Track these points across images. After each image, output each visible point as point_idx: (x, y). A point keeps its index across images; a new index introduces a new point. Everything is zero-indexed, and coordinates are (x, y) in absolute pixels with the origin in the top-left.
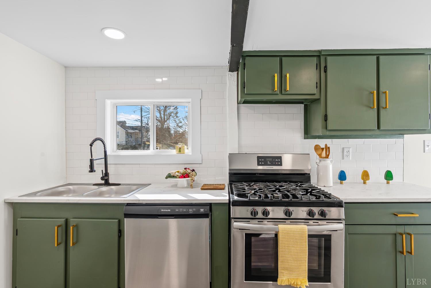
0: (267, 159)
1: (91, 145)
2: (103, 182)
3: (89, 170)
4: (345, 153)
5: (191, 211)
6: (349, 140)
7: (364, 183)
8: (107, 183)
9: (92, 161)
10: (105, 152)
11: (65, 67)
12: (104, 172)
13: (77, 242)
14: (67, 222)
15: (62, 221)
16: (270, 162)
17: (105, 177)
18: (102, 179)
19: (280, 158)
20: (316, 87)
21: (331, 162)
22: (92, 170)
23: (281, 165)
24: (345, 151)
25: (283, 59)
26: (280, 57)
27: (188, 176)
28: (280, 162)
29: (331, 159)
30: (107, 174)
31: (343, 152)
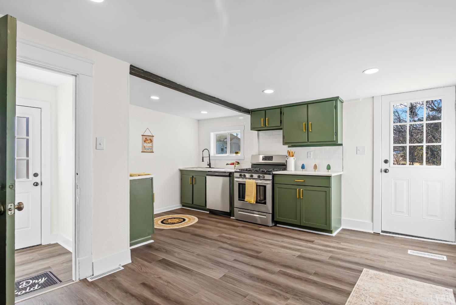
1: (203, 151)
2: (208, 166)
5: (224, 174)
6: (303, 148)
8: (210, 167)
9: (203, 157)
10: (209, 154)
11: (198, 120)
12: (209, 163)
13: (195, 184)
14: (193, 176)
15: (191, 177)
16: (268, 159)
18: (208, 165)
19: (272, 157)
20: (281, 123)
21: (294, 159)
22: (203, 161)
23: (272, 160)
24: (309, 154)
25: (267, 111)
26: (265, 110)
27: (233, 164)
28: (272, 159)
29: (294, 157)
30: (210, 163)
31: (308, 154)
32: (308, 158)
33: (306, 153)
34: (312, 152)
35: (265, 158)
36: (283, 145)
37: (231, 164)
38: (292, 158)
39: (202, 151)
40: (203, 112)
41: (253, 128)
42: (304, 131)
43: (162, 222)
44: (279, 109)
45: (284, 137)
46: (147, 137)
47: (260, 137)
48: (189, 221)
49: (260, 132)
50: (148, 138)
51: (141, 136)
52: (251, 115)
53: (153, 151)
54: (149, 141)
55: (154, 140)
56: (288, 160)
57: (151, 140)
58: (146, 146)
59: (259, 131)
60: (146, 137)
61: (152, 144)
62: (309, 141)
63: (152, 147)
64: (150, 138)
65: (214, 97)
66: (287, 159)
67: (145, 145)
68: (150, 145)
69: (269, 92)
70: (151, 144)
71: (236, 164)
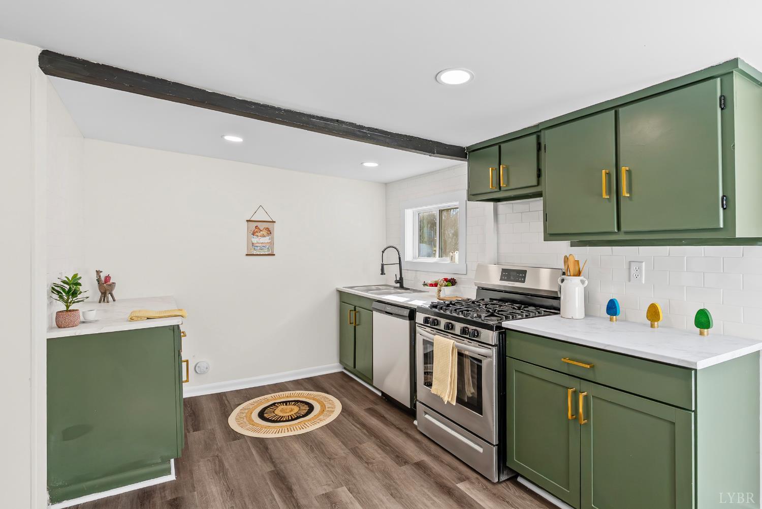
0: (512, 273)
1: (383, 252)
2: (398, 285)
3: (381, 272)
4: (633, 271)
5: (400, 312)
7: (652, 326)
8: (402, 287)
9: (383, 265)
10: (400, 258)
11: (386, 184)
13: (359, 324)
14: (355, 308)
16: (514, 277)
17: (400, 281)
18: (396, 282)
19: (525, 272)
20: (539, 176)
21: (583, 282)
22: (383, 273)
23: (524, 282)
24: (634, 267)
25: (503, 146)
26: (499, 145)
27: (436, 285)
28: (525, 277)
29: (581, 278)
30: (401, 278)
31: (630, 269)
32: (629, 281)
33: (625, 266)
34: (644, 263)
35: (507, 274)
36: (545, 240)
37: (431, 285)
38: (577, 279)
39: (383, 250)
40: (367, 164)
41: (473, 195)
42: (605, 196)
43: (261, 415)
44: (534, 137)
45: (545, 220)
46: (259, 224)
47: (501, 217)
48: (322, 411)
49: (501, 206)
50: (262, 226)
51: (246, 222)
52: (468, 161)
53: (273, 251)
54: (264, 233)
55: (277, 229)
56: (562, 285)
57: (268, 229)
58: (258, 243)
59: (499, 203)
60: (256, 224)
61: (272, 239)
62: (623, 229)
63: (272, 243)
64: (267, 227)
65: (337, 121)
66: (563, 281)
67: (255, 240)
68: (266, 240)
69: (455, 77)
70: (267, 238)
71: (441, 286)
